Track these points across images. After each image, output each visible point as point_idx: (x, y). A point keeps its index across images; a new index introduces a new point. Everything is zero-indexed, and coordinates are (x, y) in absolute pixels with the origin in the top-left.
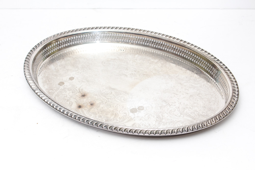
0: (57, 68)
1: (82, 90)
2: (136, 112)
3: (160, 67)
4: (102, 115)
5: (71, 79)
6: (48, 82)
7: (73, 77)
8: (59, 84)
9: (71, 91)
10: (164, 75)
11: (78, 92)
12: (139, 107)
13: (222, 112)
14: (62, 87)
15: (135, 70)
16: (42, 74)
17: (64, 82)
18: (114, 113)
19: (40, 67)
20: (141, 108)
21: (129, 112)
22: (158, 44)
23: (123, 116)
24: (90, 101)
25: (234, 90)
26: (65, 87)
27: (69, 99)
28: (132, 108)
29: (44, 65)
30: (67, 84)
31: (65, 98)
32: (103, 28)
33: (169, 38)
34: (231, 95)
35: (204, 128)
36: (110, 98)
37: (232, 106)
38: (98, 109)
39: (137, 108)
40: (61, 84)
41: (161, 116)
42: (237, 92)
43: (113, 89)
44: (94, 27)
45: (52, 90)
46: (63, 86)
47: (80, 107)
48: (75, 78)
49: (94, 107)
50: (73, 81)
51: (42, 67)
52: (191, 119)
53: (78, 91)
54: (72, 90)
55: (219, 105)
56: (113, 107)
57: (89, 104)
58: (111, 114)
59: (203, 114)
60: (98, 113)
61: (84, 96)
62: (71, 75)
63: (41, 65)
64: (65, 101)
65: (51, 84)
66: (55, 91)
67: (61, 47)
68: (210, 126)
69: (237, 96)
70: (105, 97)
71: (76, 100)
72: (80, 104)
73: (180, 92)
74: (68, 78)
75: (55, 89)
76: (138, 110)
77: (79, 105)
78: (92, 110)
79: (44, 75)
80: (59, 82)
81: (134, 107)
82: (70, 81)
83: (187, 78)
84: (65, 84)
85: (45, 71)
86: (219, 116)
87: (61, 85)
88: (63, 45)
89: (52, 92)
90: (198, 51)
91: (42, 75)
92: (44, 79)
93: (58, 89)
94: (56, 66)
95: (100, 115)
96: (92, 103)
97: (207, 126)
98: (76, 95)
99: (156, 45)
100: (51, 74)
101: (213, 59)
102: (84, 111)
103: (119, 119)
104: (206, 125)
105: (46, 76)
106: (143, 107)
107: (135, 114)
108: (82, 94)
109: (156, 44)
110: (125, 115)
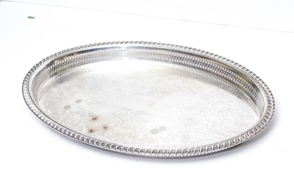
0: (60, 91)
1: (92, 113)
2: (158, 133)
3: (181, 83)
4: (118, 139)
5: (79, 101)
6: (51, 107)
7: (80, 99)
8: (64, 108)
9: (79, 115)
10: (186, 91)
11: (88, 116)
12: (160, 127)
13: (258, 125)
14: (68, 111)
15: (152, 87)
16: (44, 98)
17: (71, 106)
18: (132, 136)
19: (41, 91)
20: (163, 128)
21: (150, 133)
22: (176, 58)
23: (143, 138)
24: (102, 124)
25: (269, 101)
26: (72, 111)
27: (78, 124)
28: (152, 129)
29: (45, 89)
30: (74, 108)
31: (73, 122)
32: (111, 43)
33: (189, 50)
34: (266, 106)
35: (238, 143)
36: (126, 119)
37: (268, 118)
38: (113, 132)
39: (159, 128)
40: (68, 107)
41: (187, 136)
42: (273, 103)
43: (128, 109)
44: (101, 43)
45: (57, 115)
46: (70, 109)
47: (91, 131)
48: (83, 100)
49: (108, 130)
50: (81, 103)
51: (43, 91)
52: (222, 136)
53: (88, 114)
54: (81, 113)
55: (253, 120)
56: (131, 129)
57: (102, 128)
58: (129, 137)
59: (236, 130)
60: (114, 136)
61: (95, 119)
62: (77, 98)
63: (42, 88)
64: (74, 126)
65: (55, 108)
66: (61, 116)
67: (63, 67)
68: (246, 141)
69: (273, 107)
70: (120, 118)
71: (86, 124)
72: (92, 129)
73: (207, 108)
74: (75, 101)
75: (60, 113)
76: (159, 130)
77: (90, 130)
78: (106, 134)
79: (46, 99)
80: (65, 106)
81: (155, 128)
82: (77, 104)
83: (213, 92)
84: (72, 107)
85: (46, 94)
86: (255, 130)
87: (67, 109)
88: (65, 65)
89: (58, 117)
90: (224, 61)
91: (44, 100)
92: (47, 104)
93: (64, 113)
94: (59, 89)
95: (116, 138)
96: (106, 126)
97: (242, 141)
98: (85, 119)
99: (174, 59)
100: (54, 97)
101: (242, 69)
102: (97, 135)
103: (138, 142)
104: (240, 140)
105: (49, 100)
106: (166, 127)
107: (157, 135)
108: (92, 117)
109: (174, 57)
110: (145, 136)
